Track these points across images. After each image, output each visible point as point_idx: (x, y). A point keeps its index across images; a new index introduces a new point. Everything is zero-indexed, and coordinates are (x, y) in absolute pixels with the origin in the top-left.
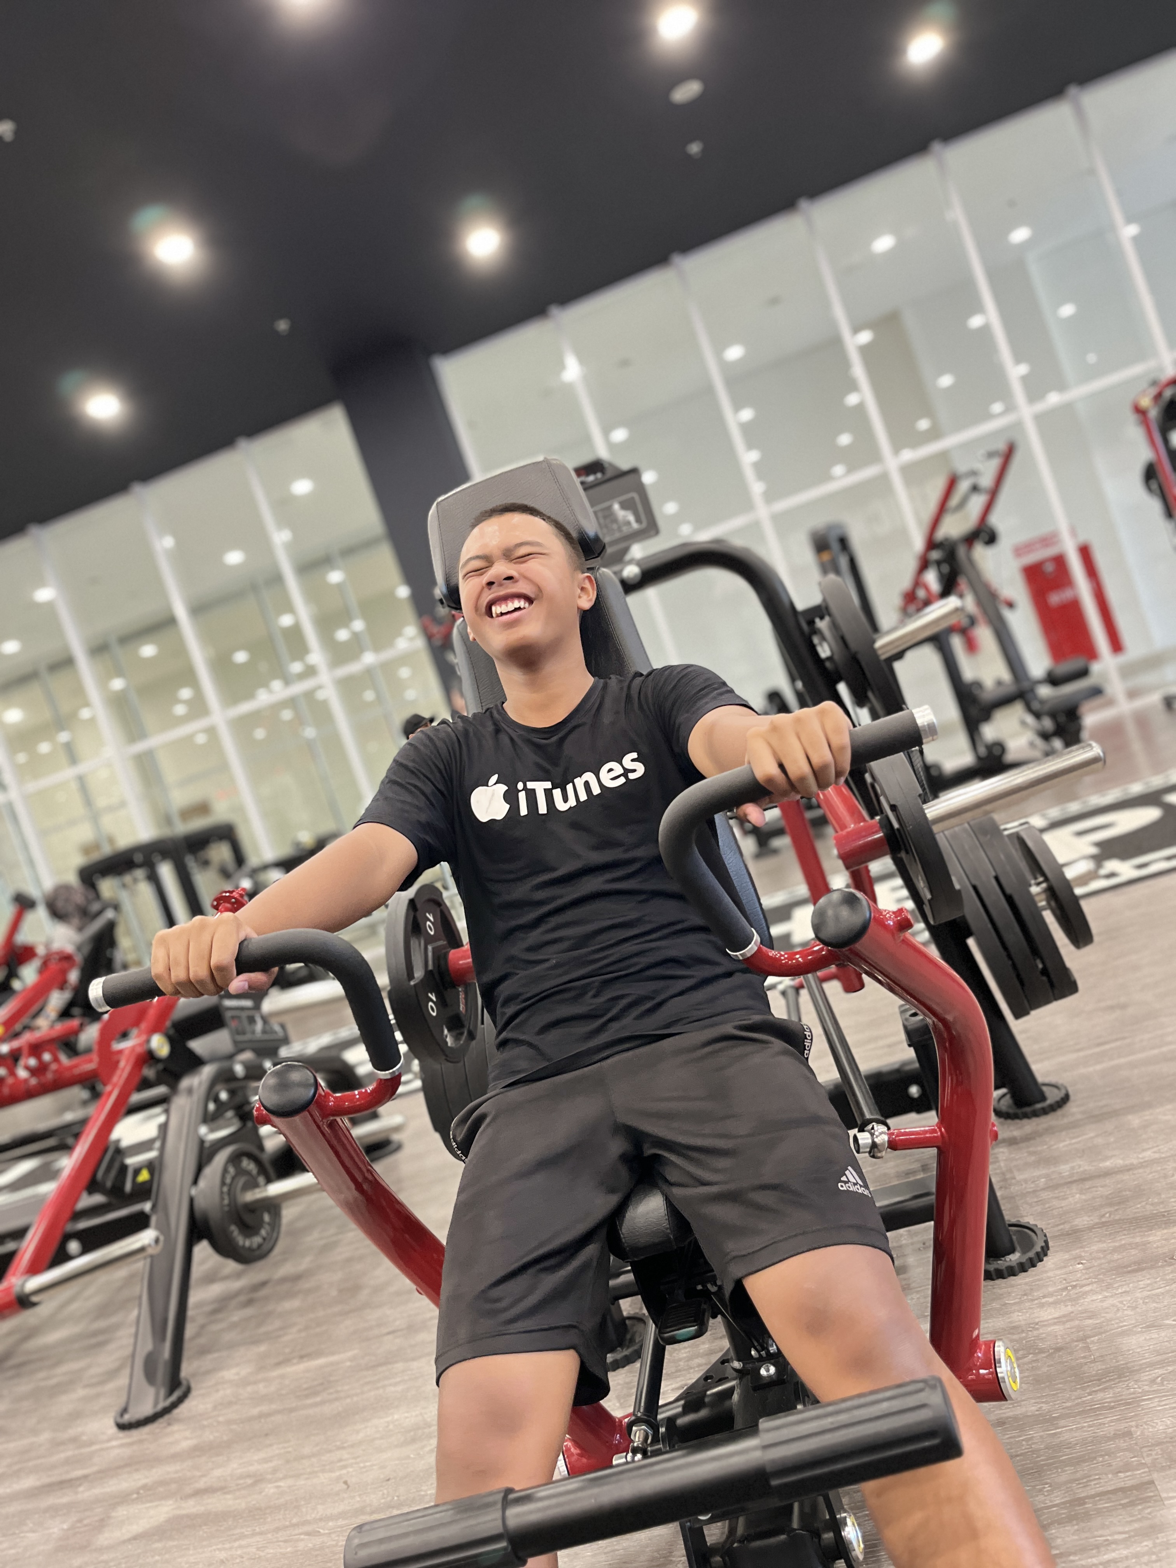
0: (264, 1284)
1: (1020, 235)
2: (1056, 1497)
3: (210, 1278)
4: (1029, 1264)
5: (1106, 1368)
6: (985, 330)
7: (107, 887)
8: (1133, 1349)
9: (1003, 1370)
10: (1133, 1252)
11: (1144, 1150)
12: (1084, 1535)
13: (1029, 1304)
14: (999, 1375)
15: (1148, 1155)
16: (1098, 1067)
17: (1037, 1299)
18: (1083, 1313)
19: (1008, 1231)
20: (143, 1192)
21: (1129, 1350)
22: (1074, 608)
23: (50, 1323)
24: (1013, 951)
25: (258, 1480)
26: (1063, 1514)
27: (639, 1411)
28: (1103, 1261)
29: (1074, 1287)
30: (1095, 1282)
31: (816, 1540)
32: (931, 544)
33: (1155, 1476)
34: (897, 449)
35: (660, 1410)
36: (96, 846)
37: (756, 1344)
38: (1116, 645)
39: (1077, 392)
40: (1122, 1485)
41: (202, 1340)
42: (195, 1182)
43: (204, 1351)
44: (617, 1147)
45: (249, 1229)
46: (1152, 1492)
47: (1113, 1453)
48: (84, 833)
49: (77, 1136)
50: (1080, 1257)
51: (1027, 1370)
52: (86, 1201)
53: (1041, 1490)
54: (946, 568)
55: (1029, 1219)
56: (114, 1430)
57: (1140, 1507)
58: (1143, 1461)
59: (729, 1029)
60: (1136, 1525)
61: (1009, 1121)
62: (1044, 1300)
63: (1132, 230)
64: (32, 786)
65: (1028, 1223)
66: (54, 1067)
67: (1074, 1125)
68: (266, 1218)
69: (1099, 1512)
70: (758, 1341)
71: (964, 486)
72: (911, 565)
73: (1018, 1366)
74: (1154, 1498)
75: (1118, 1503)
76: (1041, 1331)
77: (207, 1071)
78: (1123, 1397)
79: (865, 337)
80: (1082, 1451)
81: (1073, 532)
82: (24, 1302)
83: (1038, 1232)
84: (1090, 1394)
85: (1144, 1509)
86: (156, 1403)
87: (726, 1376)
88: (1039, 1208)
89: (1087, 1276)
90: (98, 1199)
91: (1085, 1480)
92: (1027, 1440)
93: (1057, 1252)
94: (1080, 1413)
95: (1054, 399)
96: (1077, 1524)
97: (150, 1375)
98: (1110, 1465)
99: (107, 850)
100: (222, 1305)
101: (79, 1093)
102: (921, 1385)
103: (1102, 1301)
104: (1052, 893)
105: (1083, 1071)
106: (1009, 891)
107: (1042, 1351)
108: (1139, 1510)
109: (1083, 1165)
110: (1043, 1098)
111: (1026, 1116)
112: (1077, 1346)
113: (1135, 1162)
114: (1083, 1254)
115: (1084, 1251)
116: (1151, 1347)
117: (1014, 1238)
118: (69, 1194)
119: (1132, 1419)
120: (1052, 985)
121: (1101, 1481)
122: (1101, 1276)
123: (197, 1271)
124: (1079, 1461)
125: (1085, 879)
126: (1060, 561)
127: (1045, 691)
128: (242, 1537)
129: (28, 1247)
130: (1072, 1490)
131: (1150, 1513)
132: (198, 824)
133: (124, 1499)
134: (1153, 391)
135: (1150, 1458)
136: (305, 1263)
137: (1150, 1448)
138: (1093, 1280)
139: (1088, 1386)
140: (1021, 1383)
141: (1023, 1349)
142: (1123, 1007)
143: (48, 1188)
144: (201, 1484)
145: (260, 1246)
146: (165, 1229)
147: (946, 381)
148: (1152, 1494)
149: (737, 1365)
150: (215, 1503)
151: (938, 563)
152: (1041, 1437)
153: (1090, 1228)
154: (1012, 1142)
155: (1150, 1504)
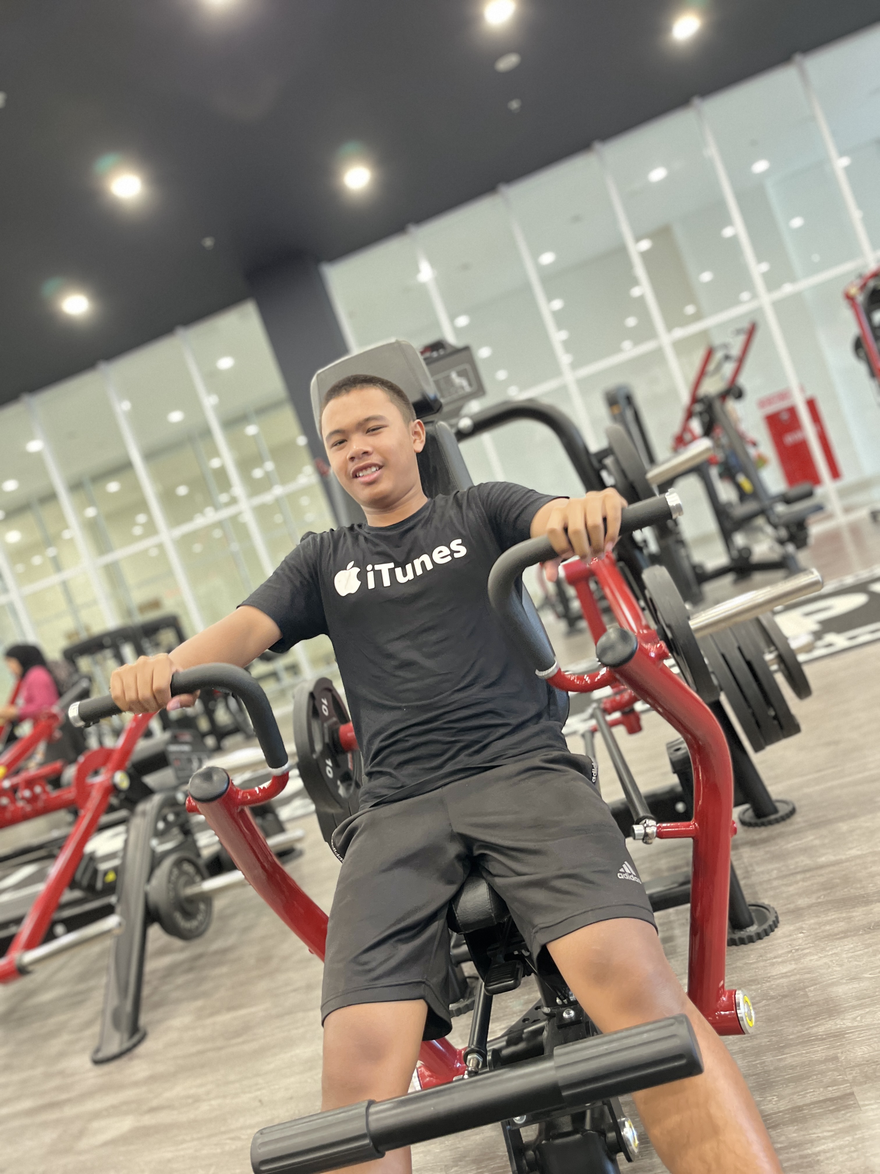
0: (200, 956)
1: (760, 166)
2: (782, 1105)
3: (163, 952)
4: (763, 934)
5: (820, 1010)
6: (734, 239)
7: (84, 663)
8: (839, 996)
9: (742, 1012)
10: (841, 924)
11: (850, 849)
12: (802, 1133)
13: (764, 963)
14: (739, 1015)
15: (854, 852)
16: (817, 788)
17: (769, 960)
18: (803, 969)
19: (748, 910)
20: (110, 889)
21: (837, 997)
22: (802, 448)
23: (44, 987)
24: (752, 703)
25: (197, 1100)
26: (787, 1118)
27: (472, 1044)
28: (819, 931)
29: (797, 950)
30: (813, 946)
31: (602, 1138)
32: (695, 400)
33: (855, 1089)
34: (670, 328)
35: (487, 1045)
36: (77, 633)
37: (560, 994)
38: (835, 473)
39: (805, 284)
40: (830, 1096)
41: (156, 998)
42: (149, 880)
43: (157, 1005)
44: (454, 849)
45: (189, 915)
46: (852, 1101)
47: (824, 1073)
48: (67, 624)
49: (61, 848)
50: (802, 928)
51: (762, 1011)
52: (68, 895)
53: (770, 1101)
54: (707, 418)
55: (766, 902)
56: (89, 1065)
57: (843, 1112)
58: (846, 1079)
59: (537, 761)
60: (841, 1126)
61: (751, 829)
62: (774, 960)
63: (844, 162)
64: (29, 589)
65: (764, 903)
66: (44, 797)
67: (798, 832)
68: (202, 906)
69: (813, 1116)
70: (561, 992)
71: (719, 355)
72: (679, 416)
73: (754, 1009)
74: (854, 1105)
75: (827, 1109)
76: (772, 983)
77: (157, 799)
78: (832, 1031)
79: (645, 245)
80: (802, 1071)
81: (802, 389)
82: (22, 971)
83: (770, 910)
84: (807, 1029)
85: (847, 1113)
86: (121, 1043)
87: (539, 1018)
88: (771, 893)
89: (806, 942)
90: (77, 894)
91: (803, 1093)
92: (761, 1063)
93: (785, 924)
94: (800, 1043)
95: (788, 289)
96: (797, 1125)
97: (116, 1023)
98: (822, 1081)
99: (84, 636)
100: (170, 972)
101: (63, 816)
102: (672, 1021)
103: (817, 960)
104: (781, 659)
105: (807, 790)
106: (749, 657)
107: (772, 998)
108: (843, 1114)
109: (804, 861)
110: (776, 811)
111: (763, 824)
112: (799, 993)
113: (843, 857)
114: (804, 926)
115: (805, 924)
116: (853, 994)
117: (753, 914)
118: (55, 890)
119: (839, 1047)
120: (781, 727)
121: (815, 1093)
122: (817, 942)
123: (150, 947)
124: (797, 1079)
125: (809, 648)
126: (792, 411)
127: (780, 508)
128: (184, 1141)
129: (25, 930)
130: (793, 1100)
131: (850, 1116)
132: (152, 616)
133: (97, 1115)
134: (859, 282)
135: (851, 1076)
136: (231, 940)
137: (851, 1069)
138: (811, 945)
139: (806, 1023)
140: (756, 1021)
141: (759, 997)
142: (836, 743)
143: (41, 888)
144: (155, 1103)
145: (197, 928)
146: (126, 916)
147: (706, 277)
148: (852, 1102)
149: (547, 1010)
150: (164, 1117)
151: (701, 414)
152: (771, 1061)
153: (810, 907)
154: (753, 843)
155: (850, 1110)
